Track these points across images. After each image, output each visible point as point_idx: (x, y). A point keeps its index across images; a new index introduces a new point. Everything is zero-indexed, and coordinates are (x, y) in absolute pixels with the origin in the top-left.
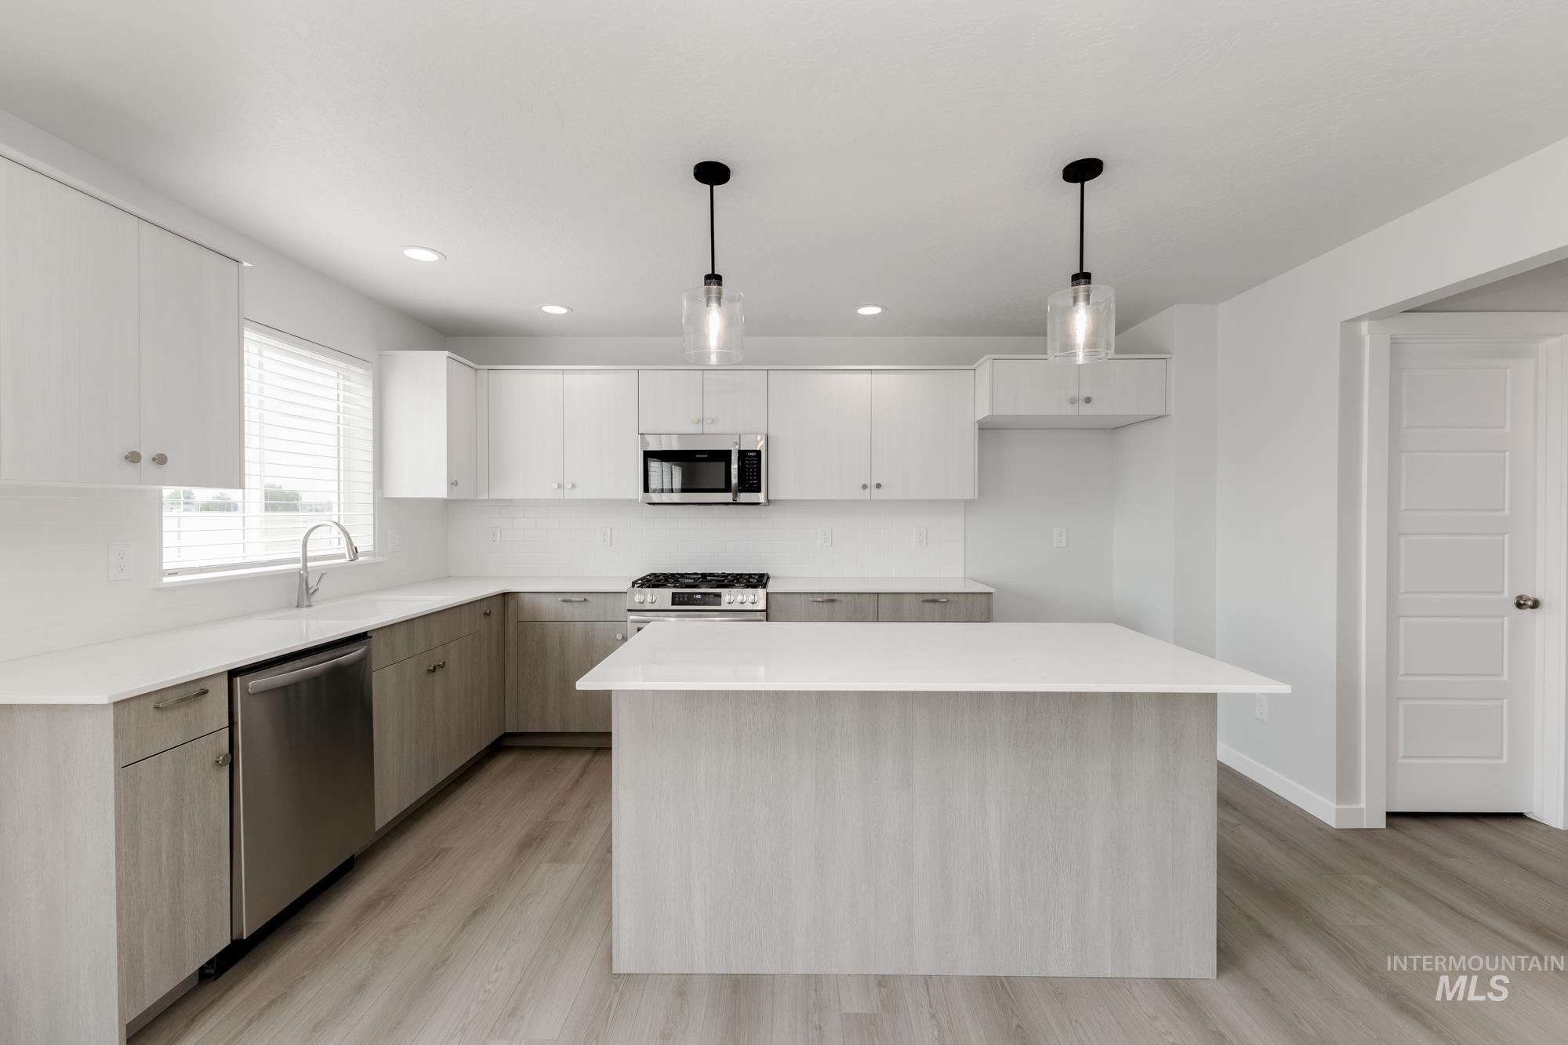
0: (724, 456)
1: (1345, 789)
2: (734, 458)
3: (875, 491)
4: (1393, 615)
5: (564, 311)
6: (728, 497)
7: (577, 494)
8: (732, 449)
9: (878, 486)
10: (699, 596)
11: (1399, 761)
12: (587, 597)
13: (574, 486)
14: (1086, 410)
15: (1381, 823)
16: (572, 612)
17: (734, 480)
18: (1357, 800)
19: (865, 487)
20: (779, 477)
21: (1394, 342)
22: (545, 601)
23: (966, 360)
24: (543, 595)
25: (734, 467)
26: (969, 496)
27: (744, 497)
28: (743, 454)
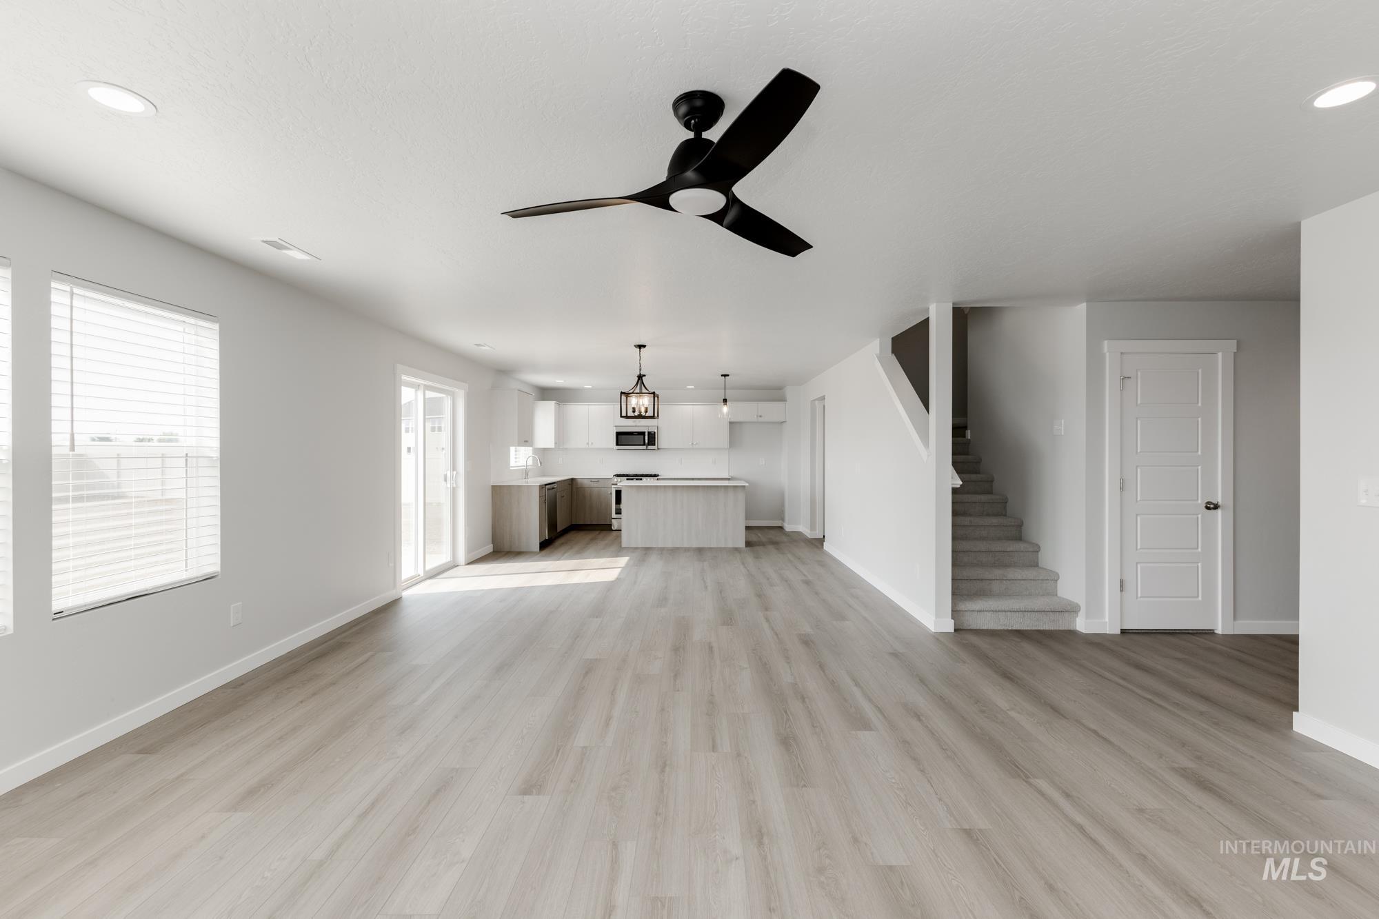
0: (643, 433)
1: (813, 528)
2: (646, 434)
3: (696, 445)
5: (591, 386)
6: (644, 447)
7: (593, 447)
8: (646, 431)
9: (697, 443)
10: (635, 479)
12: (599, 480)
13: (592, 443)
16: (595, 485)
17: (646, 441)
19: (692, 443)
20: (662, 440)
22: (585, 481)
24: (584, 479)
25: (647, 437)
26: (726, 446)
27: (650, 447)
28: (649, 433)
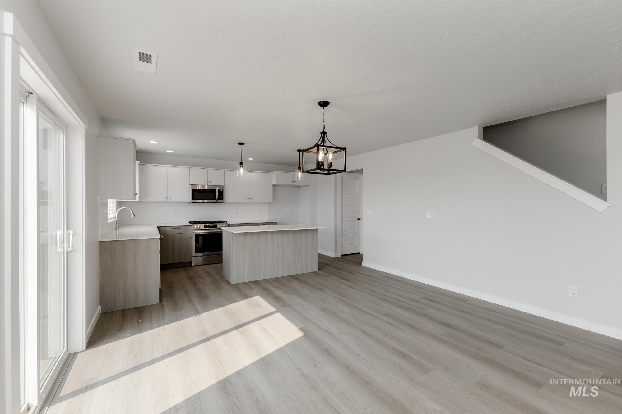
0: (215, 191)
1: (336, 252)
2: (217, 191)
3: (250, 200)
4: (342, 222)
5: (173, 152)
6: (215, 201)
7: (171, 200)
8: (216, 189)
9: (251, 199)
10: (211, 226)
11: (343, 246)
12: (180, 227)
13: (170, 198)
14: (295, 184)
15: (341, 256)
16: (177, 231)
17: (217, 197)
18: (337, 253)
19: (248, 199)
20: (228, 196)
21: (341, 177)
22: (168, 229)
23: (270, 170)
24: (167, 227)
25: (217, 194)
26: (271, 201)
27: (219, 201)
28: (219, 190)
